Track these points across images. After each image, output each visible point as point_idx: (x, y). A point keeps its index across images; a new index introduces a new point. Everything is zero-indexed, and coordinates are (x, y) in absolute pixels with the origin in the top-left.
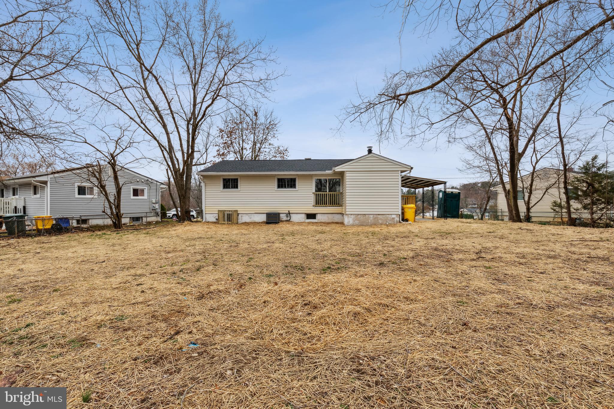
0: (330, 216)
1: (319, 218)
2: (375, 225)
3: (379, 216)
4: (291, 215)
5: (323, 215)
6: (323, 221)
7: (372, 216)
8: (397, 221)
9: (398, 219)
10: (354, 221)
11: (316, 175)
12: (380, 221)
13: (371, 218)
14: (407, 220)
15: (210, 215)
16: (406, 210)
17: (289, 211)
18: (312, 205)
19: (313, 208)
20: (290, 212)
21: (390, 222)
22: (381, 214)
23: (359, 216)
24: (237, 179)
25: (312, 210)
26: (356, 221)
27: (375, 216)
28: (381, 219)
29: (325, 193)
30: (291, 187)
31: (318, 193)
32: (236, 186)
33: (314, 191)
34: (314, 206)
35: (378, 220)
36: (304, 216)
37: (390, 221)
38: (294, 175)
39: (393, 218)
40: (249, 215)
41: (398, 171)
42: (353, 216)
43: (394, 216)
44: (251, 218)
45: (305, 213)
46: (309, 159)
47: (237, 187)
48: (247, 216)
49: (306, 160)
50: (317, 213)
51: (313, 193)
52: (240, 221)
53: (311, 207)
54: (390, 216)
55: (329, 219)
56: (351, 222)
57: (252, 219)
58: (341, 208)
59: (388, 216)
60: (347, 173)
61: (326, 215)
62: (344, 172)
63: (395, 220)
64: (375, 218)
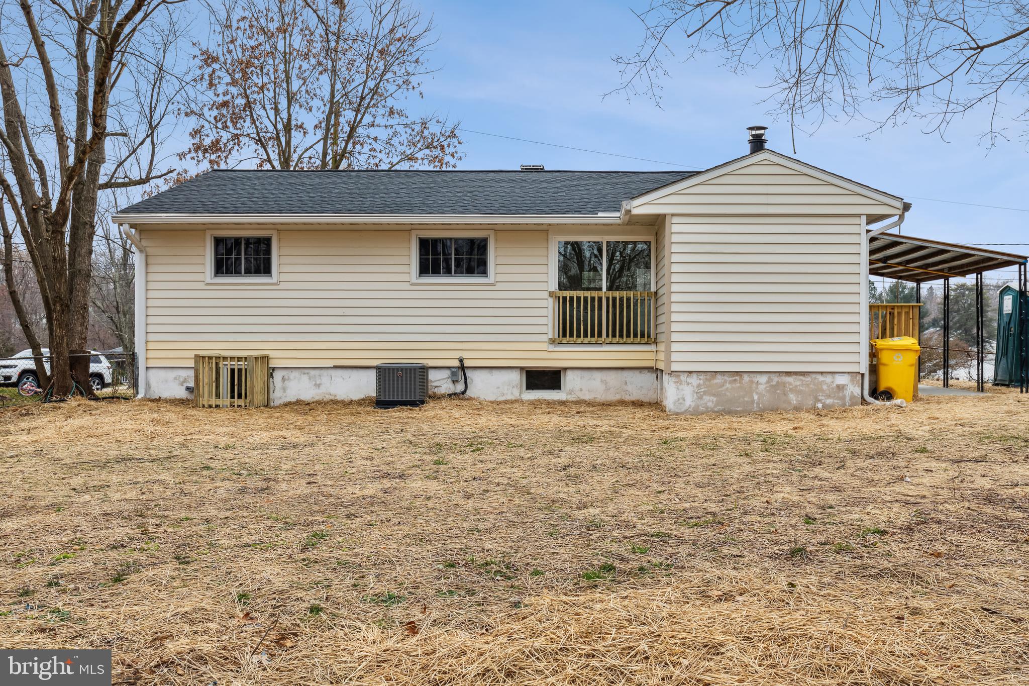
0: (611, 377)
1: (572, 386)
2: (775, 410)
3: (790, 379)
4: (469, 373)
5: (586, 374)
6: (587, 397)
7: (763, 379)
8: (852, 397)
9: (857, 391)
10: (700, 398)
11: (561, 229)
12: (793, 399)
13: (762, 387)
14: (888, 395)
15: (162, 373)
16: (885, 357)
17: (461, 361)
18: (545, 338)
19: (551, 348)
20: (467, 363)
21: (829, 401)
22: (796, 373)
23: (719, 379)
24: (267, 241)
25: (547, 356)
26: (706, 398)
27: (776, 379)
28: (798, 392)
29: (595, 294)
30: (470, 271)
31: (567, 294)
32: (263, 267)
33: (554, 286)
34: (552, 341)
35: (785, 394)
36: (516, 378)
37: (829, 396)
38: (480, 228)
39: (841, 388)
40: (312, 372)
41: (859, 216)
42: (694, 380)
43: (841, 380)
44: (318, 386)
45: (522, 369)
47: (267, 271)
48: (305, 378)
49: (527, 170)
50: (565, 369)
51: (551, 294)
52: (279, 396)
53: (545, 346)
54: (828, 379)
55: (607, 389)
56: (689, 402)
57: (323, 390)
58: (652, 348)
59: (821, 378)
60: (675, 220)
61: (598, 375)
62: (665, 215)
63: (848, 393)
64: (773, 388)
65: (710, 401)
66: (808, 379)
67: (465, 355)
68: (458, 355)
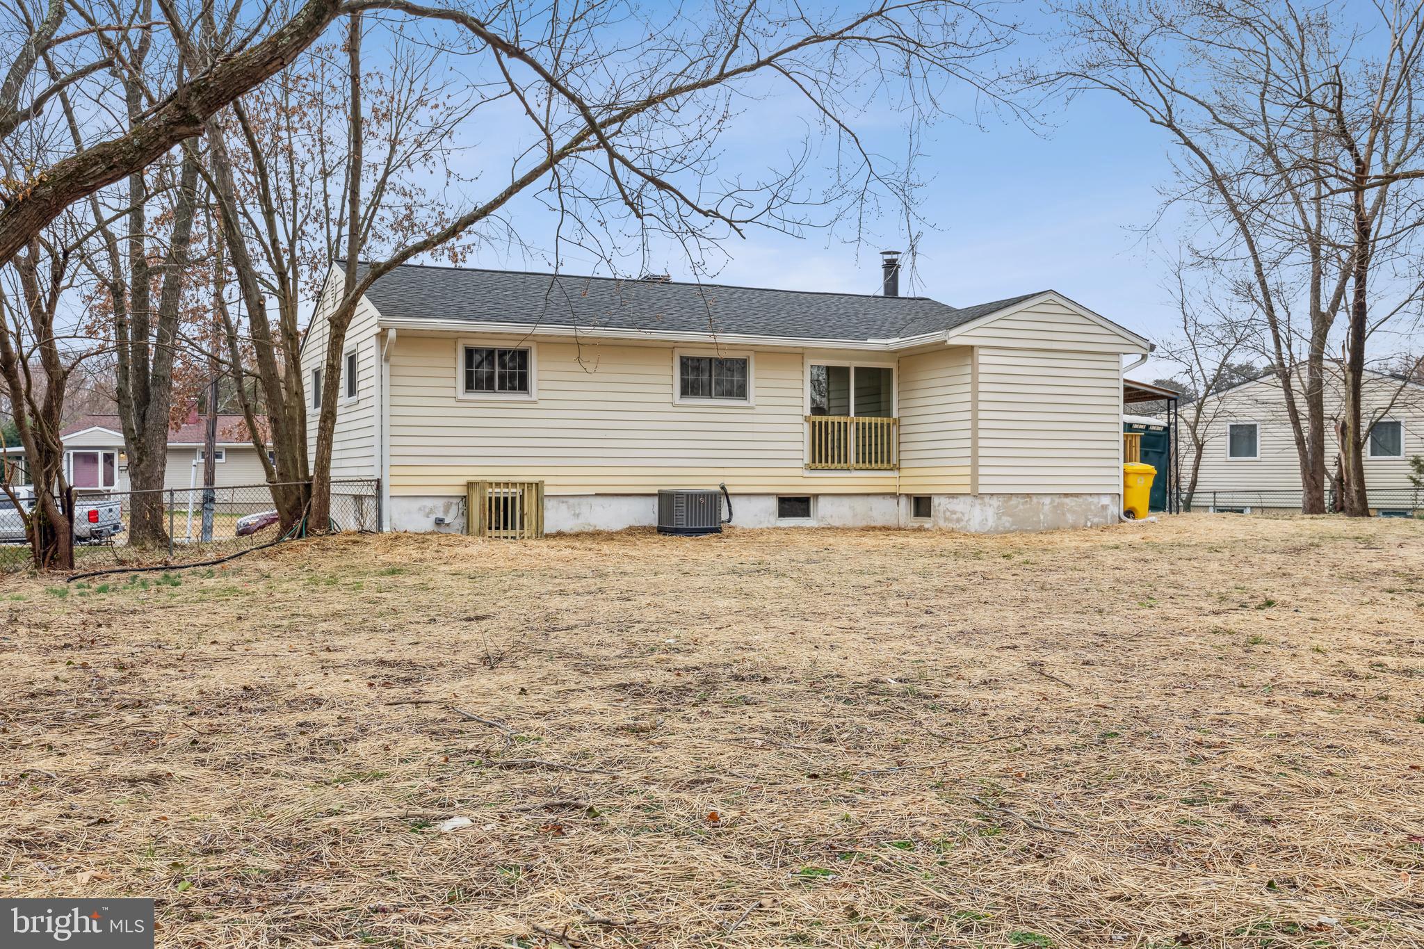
0: (859, 504)
1: (824, 511)
3: (1067, 500)
4: (733, 500)
5: (836, 500)
6: (837, 524)
7: (1047, 500)
8: (1112, 515)
9: (1116, 510)
10: (999, 518)
11: (817, 352)
12: (1070, 518)
13: (1046, 508)
15: (405, 504)
17: (723, 488)
18: (800, 464)
19: (807, 473)
20: (730, 490)
21: (1095, 520)
22: (1072, 495)
23: (1014, 501)
25: (800, 482)
26: (1005, 518)
27: (1057, 500)
29: (843, 419)
30: (729, 394)
34: (809, 468)
35: (1064, 514)
36: (773, 504)
37: (1095, 516)
39: (1104, 507)
40: (571, 501)
42: (995, 502)
44: (578, 515)
45: (777, 495)
46: (665, 281)
47: (523, 386)
48: (564, 507)
50: (816, 496)
52: (549, 527)
53: (800, 472)
54: (1095, 500)
55: (855, 516)
57: (581, 520)
58: (895, 474)
59: (1090, 499)
60: (982, 351)
61: (846, 501)
62: (972, 347)
63: (1109, 512)
64: (1056, 508)
65: (1007, 521)
66: (1080, 500)
67: (726, 481)
68: (720, 481)
